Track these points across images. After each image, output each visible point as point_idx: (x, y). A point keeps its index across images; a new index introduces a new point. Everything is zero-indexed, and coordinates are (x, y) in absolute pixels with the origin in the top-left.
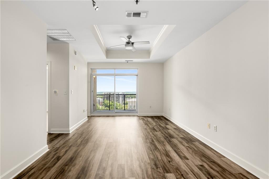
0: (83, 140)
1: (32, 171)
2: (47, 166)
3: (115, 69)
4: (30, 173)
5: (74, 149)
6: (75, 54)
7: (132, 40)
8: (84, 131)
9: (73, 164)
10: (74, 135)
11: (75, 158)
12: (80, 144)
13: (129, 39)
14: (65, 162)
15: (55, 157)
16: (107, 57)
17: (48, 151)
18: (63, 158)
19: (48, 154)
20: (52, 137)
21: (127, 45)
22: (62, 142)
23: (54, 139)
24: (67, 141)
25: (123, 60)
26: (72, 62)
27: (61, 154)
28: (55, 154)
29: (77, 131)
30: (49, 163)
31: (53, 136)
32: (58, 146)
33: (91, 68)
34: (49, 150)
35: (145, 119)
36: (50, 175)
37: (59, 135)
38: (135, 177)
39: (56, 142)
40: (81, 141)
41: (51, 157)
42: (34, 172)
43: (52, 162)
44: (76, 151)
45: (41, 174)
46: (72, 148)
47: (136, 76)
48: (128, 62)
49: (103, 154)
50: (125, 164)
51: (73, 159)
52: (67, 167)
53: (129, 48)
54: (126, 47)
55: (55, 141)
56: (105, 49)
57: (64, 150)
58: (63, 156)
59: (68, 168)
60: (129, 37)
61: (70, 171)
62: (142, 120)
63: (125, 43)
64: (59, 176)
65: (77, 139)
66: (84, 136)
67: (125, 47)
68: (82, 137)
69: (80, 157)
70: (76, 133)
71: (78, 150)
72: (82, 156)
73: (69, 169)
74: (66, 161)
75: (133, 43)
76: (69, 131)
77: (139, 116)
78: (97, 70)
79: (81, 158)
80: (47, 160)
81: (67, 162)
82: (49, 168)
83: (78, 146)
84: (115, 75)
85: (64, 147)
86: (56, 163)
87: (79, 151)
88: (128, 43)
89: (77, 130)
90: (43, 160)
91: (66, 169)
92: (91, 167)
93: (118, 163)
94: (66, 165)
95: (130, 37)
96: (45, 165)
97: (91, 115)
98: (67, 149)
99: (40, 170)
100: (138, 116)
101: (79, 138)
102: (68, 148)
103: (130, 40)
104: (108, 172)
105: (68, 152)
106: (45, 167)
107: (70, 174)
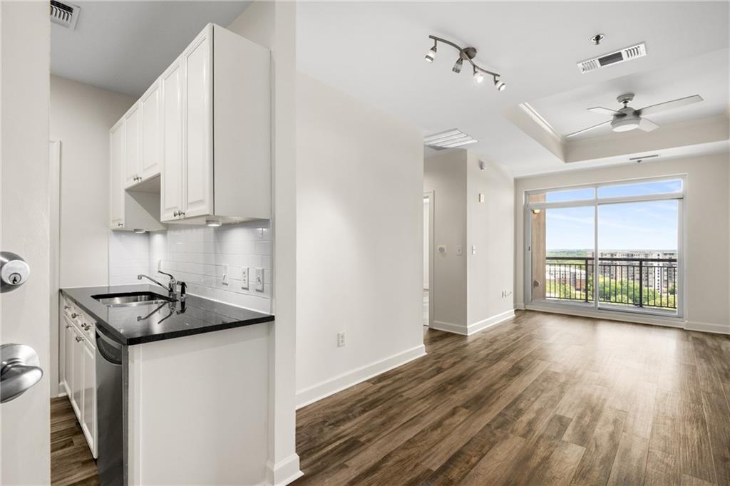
0: (492, 353)
1: (400, 376)
2: (420, 375)
3: (596, 186)
4: (397, 377)
5: (469, 364)
6: (479, 169)
7: (634, 104)
8: (498, 338)
9: (462, 385)
10: (475, 341)
11: (469, 378)
12: (483, 359)
13: (626, 102)
14: (449, 379)
15: (435, 367)
16: (566, 160)
17: (425, 356)
18: (445, 372)
19: (423, 360)
20: (435, 336)
21: (619, 120)
22: (450, 347)
23: (437, 339)
24: (460, 348)
25: (623, 159)
26: (472, 187)
27: (445, 366)
28: (435, 363)
29: (483, 334)
30: (424, 373)
31: (436, 334)
32: (442, 351)
33: (525, 192)
34: (426, 354)
35: (710, 342)
36: (424, 388)
37: (447, 335)
38: (587, 448)
39: (440, 344)
40: (486, 353)
41: (428, 365)
42: (402, 378)
43: (429, 372)
44: (471, 368)
45: (410, 382)
46: (466, 360)
47: (677, 201)
48: (639, 161)
49: (527, 388)
50: (572, 420)
51: (465, 378)
52: (450, 386)
53: (627, 127)
54: (614, 128)
55: (438, 343)
56: (559, 140)
57: (452, 360)
58: (448, 368)
59: (452, 388)
60: (625, 99)
61: (454, 393)
62: (694, 344)
63: (612, 118)
64: (436, 393)
65: (479, 349)
66: (495, 347)
67: (611, 126)
68: (490, 348)
69: (478, 379)
70: (479, 339)
71: (476, 367)
72: (481, 379)
73: (453, 390)
74: (451, 378)
75: (637, 113)
76: (466, 330)
77: (685, 330)
78: (547, 193)
79: (479, 381)
80: (422, 367)
81: (451, 380)
82: (422, 380)
83: (478, 362)
84: (597, 203)
85: (452, 356)
86: (435, 375)
87: (476, 369)
88: (620, 116)
89: (484, 332)
90: (415, 366)
91: (448, 389)
92: (493, 400)
93: (557, 413)
94: (450, 384)
95: (627, 98)
96: (417, 373)
97: (525, 307)
98: (456, 360)
99: (410, 377)
100: (683, 329)
101: (484, 347)
102: (459, 359)
103: (629, 104)
104: (525, 418)
105: (457, 365)
106: (417, 376)
107: (454, 397)
